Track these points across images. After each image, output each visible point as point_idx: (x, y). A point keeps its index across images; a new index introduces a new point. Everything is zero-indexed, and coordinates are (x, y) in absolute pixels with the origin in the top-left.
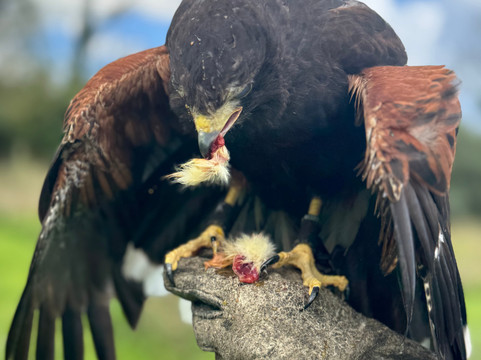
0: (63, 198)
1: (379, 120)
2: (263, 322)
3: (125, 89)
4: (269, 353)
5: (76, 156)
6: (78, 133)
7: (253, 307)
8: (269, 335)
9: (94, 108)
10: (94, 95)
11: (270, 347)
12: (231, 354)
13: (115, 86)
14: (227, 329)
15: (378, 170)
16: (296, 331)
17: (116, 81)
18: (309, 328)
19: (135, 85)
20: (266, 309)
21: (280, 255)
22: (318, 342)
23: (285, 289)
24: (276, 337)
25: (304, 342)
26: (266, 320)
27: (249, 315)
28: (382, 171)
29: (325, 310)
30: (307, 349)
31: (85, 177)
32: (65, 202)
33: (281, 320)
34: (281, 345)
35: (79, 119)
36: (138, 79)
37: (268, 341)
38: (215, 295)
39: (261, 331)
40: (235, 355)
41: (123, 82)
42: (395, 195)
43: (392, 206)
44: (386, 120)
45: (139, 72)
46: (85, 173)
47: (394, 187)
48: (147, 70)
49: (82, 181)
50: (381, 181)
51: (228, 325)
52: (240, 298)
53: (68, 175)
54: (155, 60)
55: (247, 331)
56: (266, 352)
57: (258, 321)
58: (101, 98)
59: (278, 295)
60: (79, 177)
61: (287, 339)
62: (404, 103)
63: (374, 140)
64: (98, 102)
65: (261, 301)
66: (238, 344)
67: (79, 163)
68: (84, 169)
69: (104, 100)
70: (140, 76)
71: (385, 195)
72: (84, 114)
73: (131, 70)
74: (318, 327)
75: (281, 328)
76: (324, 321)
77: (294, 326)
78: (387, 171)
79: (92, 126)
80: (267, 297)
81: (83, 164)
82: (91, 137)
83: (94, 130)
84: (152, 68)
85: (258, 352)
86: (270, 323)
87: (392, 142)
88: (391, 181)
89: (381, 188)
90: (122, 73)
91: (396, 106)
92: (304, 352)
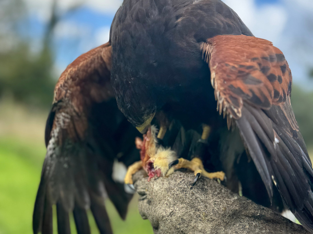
0: (56, 135)
1: (216, 73)
2: (167, 197)
3: (83, 71)
4: (170, 214)
5: (61, 110)
6: (59, 97)
7: (162, 190)
8: (170, 204)
9: (66, 82)
10: (66, 75)
11: (171, 211)
12: (152, 218)
13: (76, 69)
14: (149, 205)
15: (223, 103)
16: (187, 201)
17: (77, 66)
18: (196, 198)
19: (90, 67)
20: (169, 190)
21: (180, 160)
22: (201, 207)
23: (181, 178)
24: (174, 205)
25: (192, 207)
26: (168, 196)
27: (160, 194)
28: (225, 103)
29: (209, 188)
30: (194, 211)
31: (68, 123)
32: (58, 137)
33: (177, 195)
34: (177, 209)
35: (59, 89)
36: (91, 63)
37: (169, 207)
38: (142, 188)
39: (166, 202)
40: (154, 219)
41: (82, 66)
42: (238, 114)
43: (236, 122)
44: (220, 73)
45: (91, 60)
46: (67, 120)
47: (236, 110)
48: (96, 58)
49: (66, 124)
50: (227, 109)
51: (149, 202)
52: (155, 186)
53: (58, 121)
54: (101, 51)
55: (159, 203)
56: (168, 214)
57: (165, 197)
58: (69, 77)
59: (176, 181)
60: (64, 122)
61: (181, 206)
62: (231, 64)
63: (216, 85)
64: (68, 79)
65: (166, 186)
66: (155, 211)
67: (63, 114)
68: (67, 118)
69: (72, 77)
70: (92, 62)
71: (231, 116)
72: (61, 86)
73: (86, 59)
74: (203, 198)
75: (178, 199)
76: (207, 194)
77: (186, 198)
78: (228, 102)
79: (66, 92)
80: (169, 183)
81: (66, 115)
82: (66, 99)
83: (68, 95)
84: (99, 56)
85: (164, 214)
86: (171, 197)
87: (226, 86)
88: (232, 107)
89: (228, 113)
90: (80, 62)
91: (227, 65)
92: (192, 213)
